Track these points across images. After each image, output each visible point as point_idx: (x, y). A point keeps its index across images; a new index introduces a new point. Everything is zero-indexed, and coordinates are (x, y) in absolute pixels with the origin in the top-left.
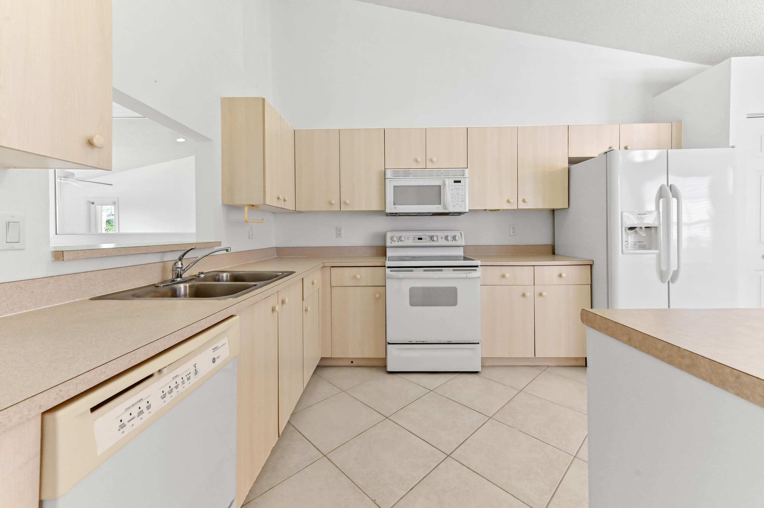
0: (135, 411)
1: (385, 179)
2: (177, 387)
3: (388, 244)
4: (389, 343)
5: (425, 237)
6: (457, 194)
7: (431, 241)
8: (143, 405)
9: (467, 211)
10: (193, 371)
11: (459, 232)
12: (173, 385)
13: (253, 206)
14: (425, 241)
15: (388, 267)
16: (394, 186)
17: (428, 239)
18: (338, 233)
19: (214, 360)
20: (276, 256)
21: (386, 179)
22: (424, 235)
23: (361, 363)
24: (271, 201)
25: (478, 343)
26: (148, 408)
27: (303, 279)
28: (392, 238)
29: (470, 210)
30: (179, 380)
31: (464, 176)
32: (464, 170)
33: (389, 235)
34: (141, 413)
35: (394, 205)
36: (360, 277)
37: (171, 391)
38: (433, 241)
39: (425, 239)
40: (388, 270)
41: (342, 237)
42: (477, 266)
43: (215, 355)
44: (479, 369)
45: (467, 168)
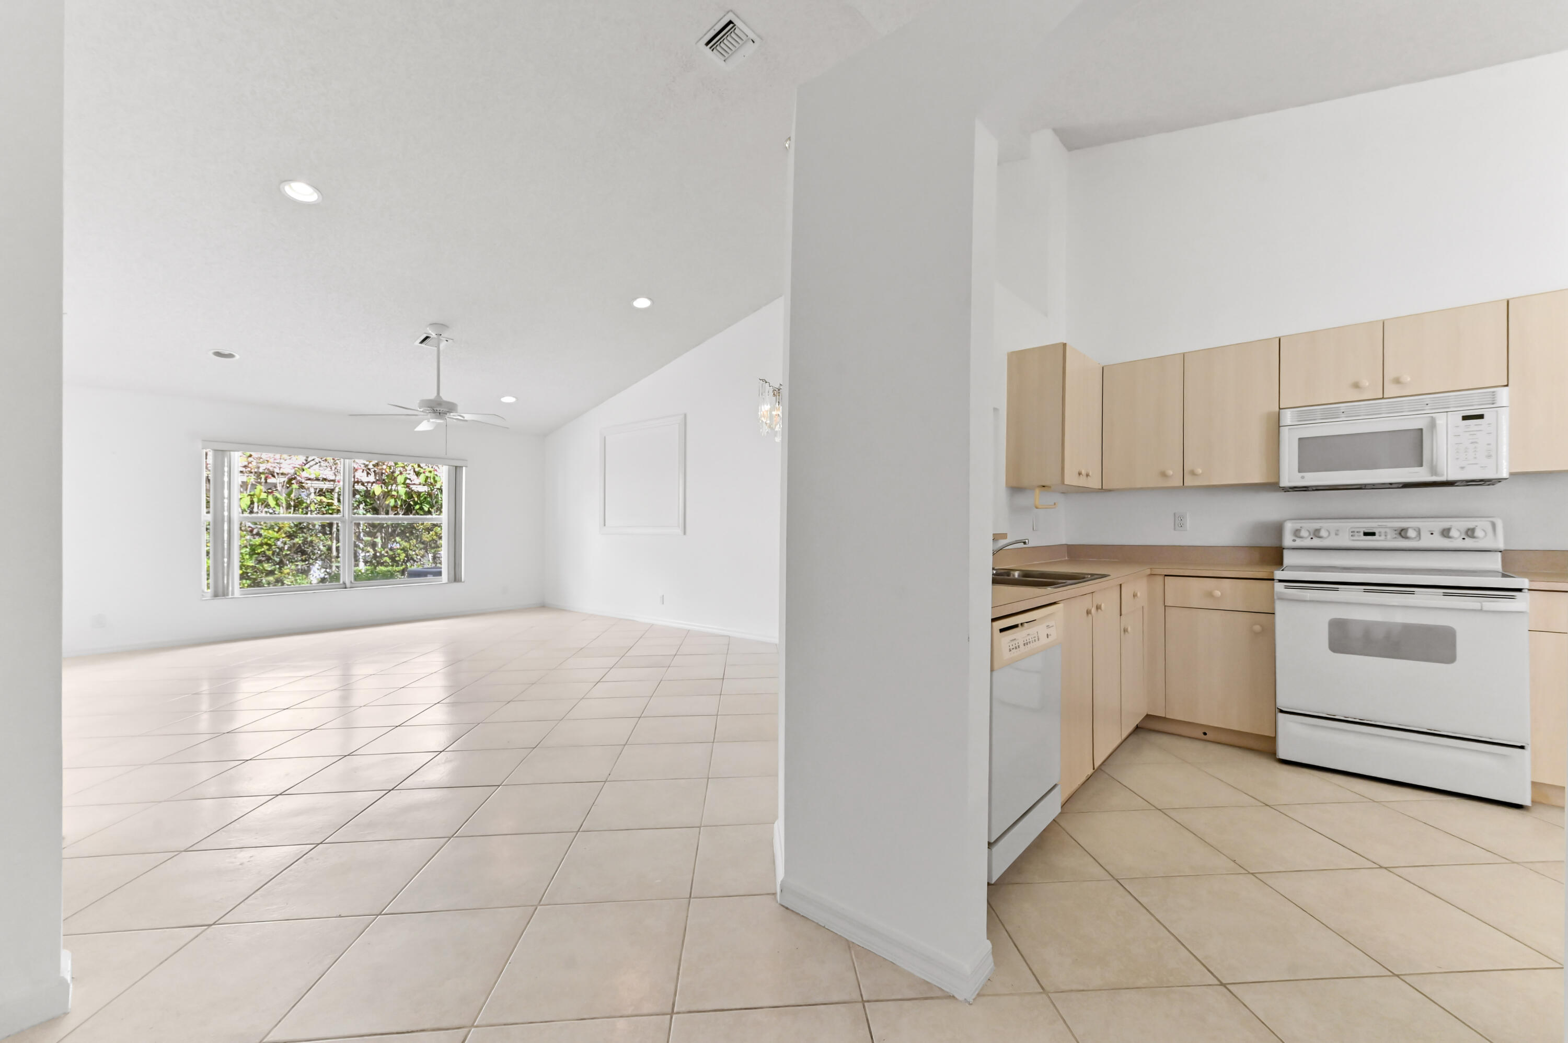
1: (1279, 427)
3: (1288, 541)
4: (1282, 711)
5: (1383, 530)
6: (1472, 443)
7: (1401, 539)
9: (1505, 474)
10: (1036, 636)
11: (1489, 521)
13: (1044, 486)
14: (1383, 537)
15: (1280, 581)
16: (1300, 439)
17: (1391, 534)
18: (1179, 522)
19: (1047, 636)
20: (1067, 558)
21: (1281, 428)
22: (1380, 527)
23: (1223, 738)
24: (1071, 479)
25: (1522, 747)
27: (1121, 585)
28: (1297, 533)
29: (1512, 474)
31: (1493, 404)
32: (1494, 392)
33: (1289, 527)
35: (1300, 471)
36: (1221, 594)
38: (1406, 538)
39: (1383, 534)
40: (1279, 587)
41: (1186, 530)
42: (1520, 590)
43: (1048, 632)
44: (1527, 802)
45: (1507, 386)
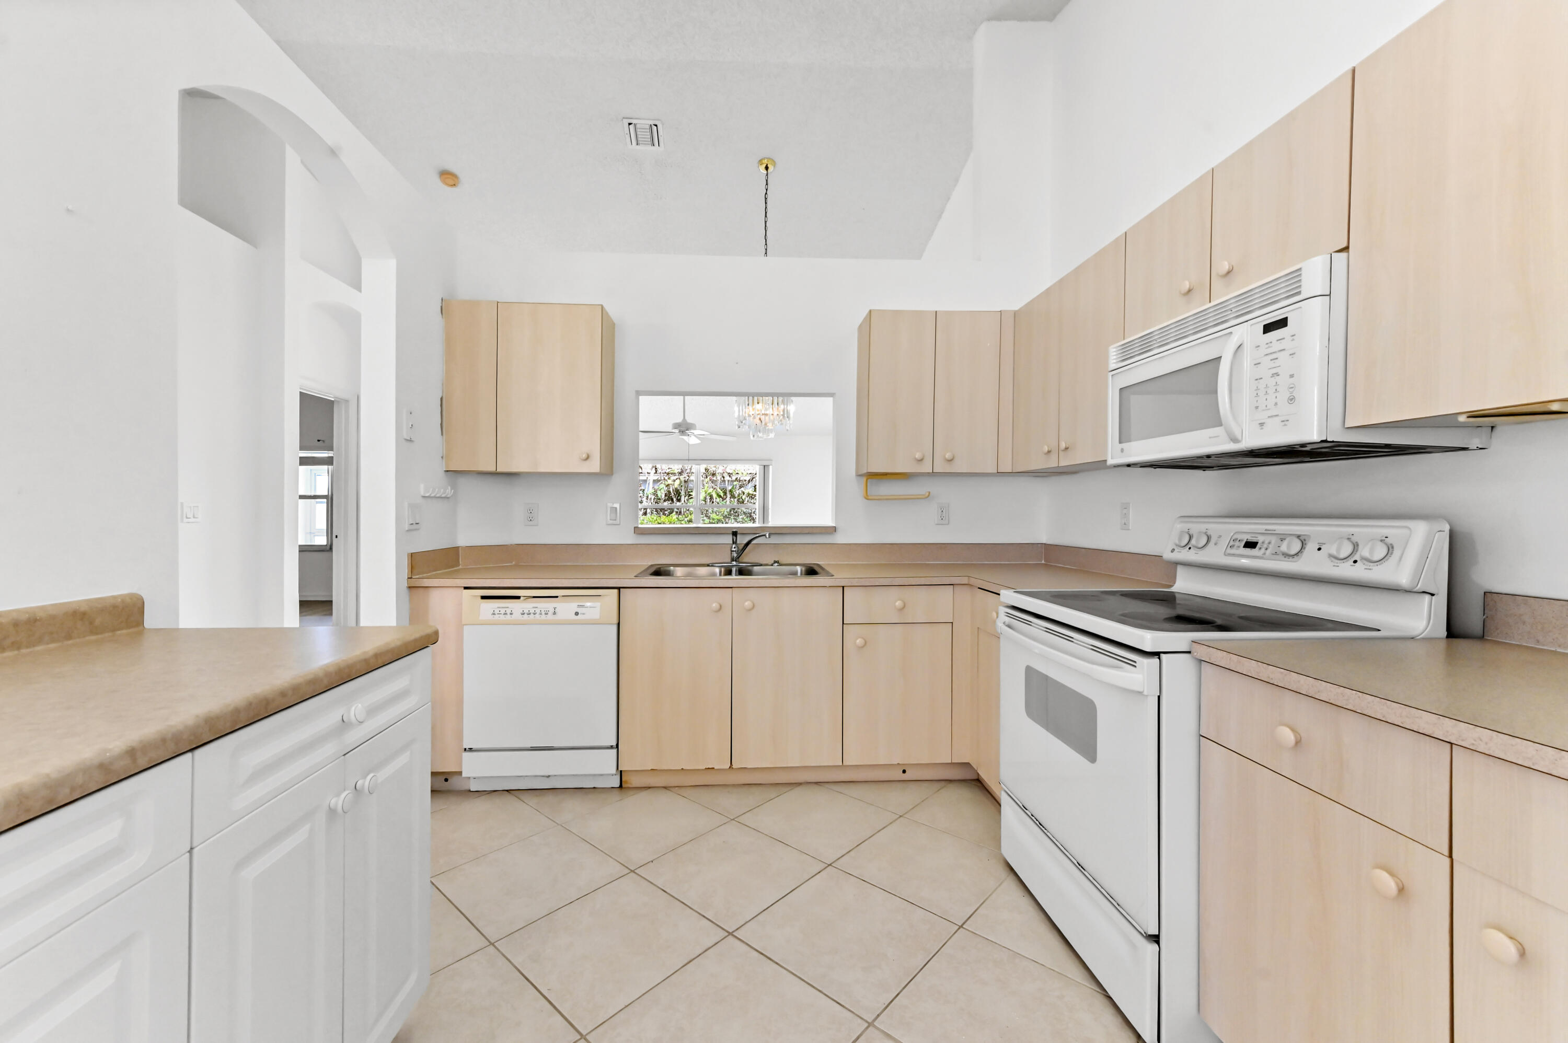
0: (503, 611)
2: (535, 614)
3: (1168, 553)
5: (1267, 539)
8: (508, 612)
10: (552, 611)
12: (532, 611)
14: (1262, 551)
16: (1121, 390)
17: (1273, 547)
19: (577, 614)
22: (1266, 533)
26: (511, 614)
27: (842, 587)
30: (538, 611)
31: (1300, 293)
32: (1301, 269)
33: (1177, 527)
34: (505, 614)
35: (1120, 442)
37: (529, 614)
39: (1265, 546)
40: (1002, 613)
43: (579, 610)
